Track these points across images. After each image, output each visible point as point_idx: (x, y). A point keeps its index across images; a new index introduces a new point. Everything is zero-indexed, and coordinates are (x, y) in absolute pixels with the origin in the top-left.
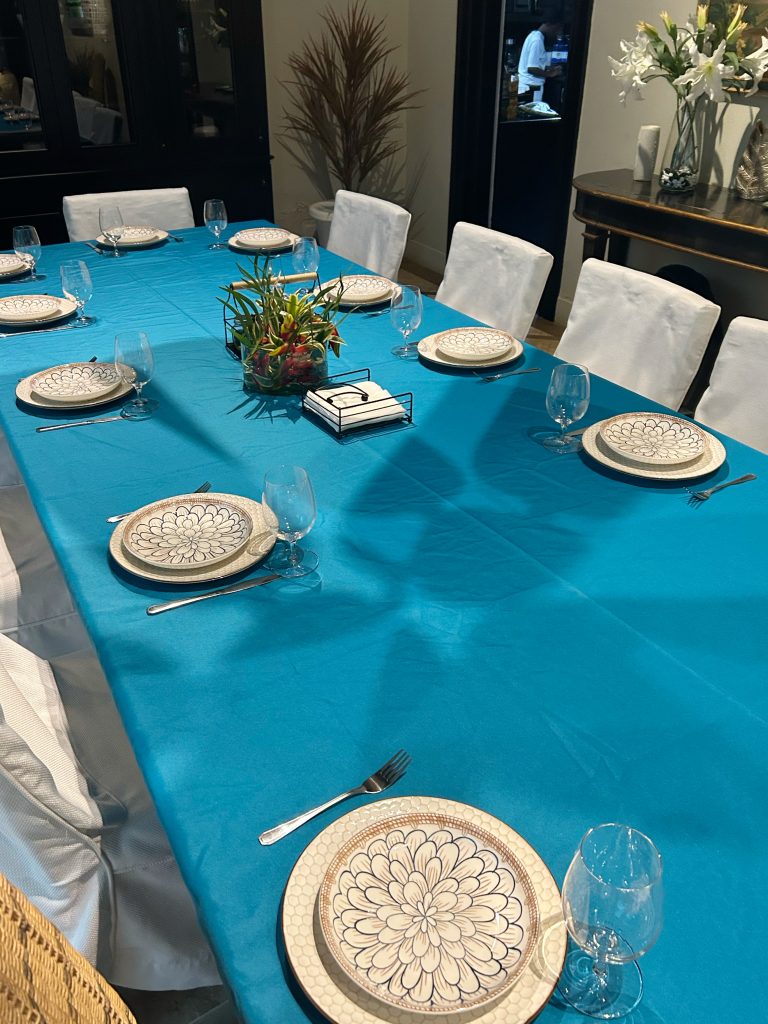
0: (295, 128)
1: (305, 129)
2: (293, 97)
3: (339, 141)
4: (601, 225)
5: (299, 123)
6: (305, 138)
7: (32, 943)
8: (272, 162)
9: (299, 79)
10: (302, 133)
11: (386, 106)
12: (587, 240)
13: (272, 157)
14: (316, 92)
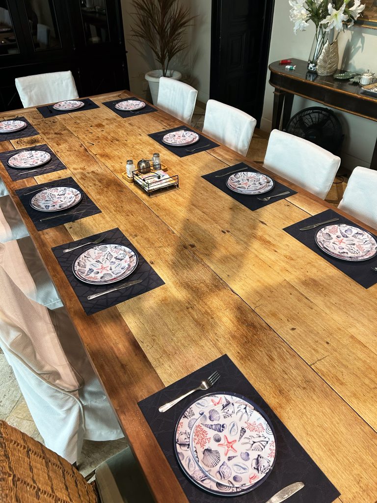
0: (137, 36)
1: (142, 36)
2: (135, 20)
3: (158, 42)
4: (282, 89)
5: (139, 33)
6: (142, 41)
7: (32, 456)
8: (127, 54)
9: (138, 12)
10: (140, 38)
11: (179, 24)
12: (275, 96)
13: (127, 52)
14: (146, 18)
